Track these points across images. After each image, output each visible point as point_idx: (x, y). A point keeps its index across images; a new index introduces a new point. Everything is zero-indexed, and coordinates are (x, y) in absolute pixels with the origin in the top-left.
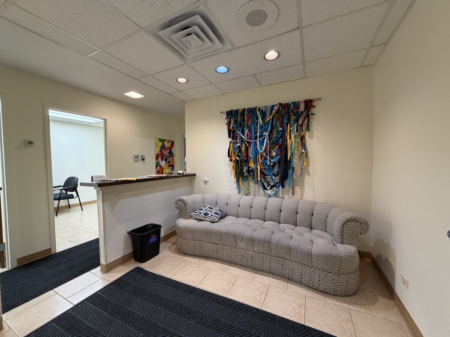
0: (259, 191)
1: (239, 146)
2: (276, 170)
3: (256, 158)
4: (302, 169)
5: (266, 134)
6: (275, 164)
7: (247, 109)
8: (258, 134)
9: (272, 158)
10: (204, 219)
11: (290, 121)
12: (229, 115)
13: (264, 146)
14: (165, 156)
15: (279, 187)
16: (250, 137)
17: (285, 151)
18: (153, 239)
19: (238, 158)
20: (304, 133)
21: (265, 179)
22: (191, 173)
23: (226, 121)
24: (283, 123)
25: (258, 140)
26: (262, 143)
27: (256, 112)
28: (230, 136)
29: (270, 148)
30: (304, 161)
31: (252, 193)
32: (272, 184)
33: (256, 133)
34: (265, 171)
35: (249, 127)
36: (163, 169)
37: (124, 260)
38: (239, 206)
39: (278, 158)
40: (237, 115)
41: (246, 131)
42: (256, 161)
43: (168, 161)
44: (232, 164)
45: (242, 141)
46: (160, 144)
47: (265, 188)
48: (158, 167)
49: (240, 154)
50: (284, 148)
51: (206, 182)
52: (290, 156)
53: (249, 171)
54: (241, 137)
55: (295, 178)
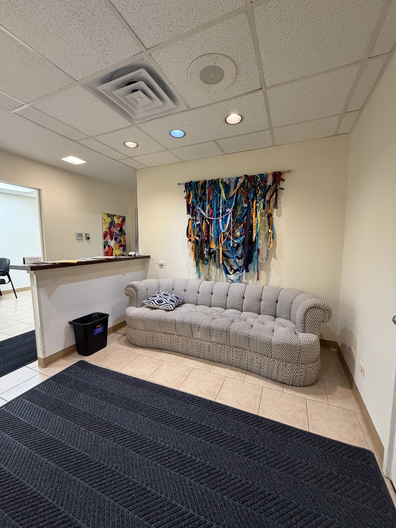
0: (221, 276)
1: (199, 224)
2: (240, 252)
3: (218, 238)
4: (268, 251)
5: (229, 210)
6: (238, 245)
7: (209, 181)
8: (221, 210)
9: (236, 238)
10: (158, 307)
11: (256, 196)
12: (188, 187)
13: (228, 224)
14: (115, 234)
15: (243, 271)
16: (212, 215)
17: (250, 230)
18: (99, 330)
19: (197, 238)
20: (272, 211)
21: (228, 262)
22: (144, 255)
23: (185, 195)
24: (248, 198)
25: (221, 217)
26: (225, 221)
27: (219, 185)
28: (188, 212)
29: (233, 227)
30: (270, 243)
31: (213, 278)
32: (235, 268)
33: (218, 209)
34: (228, 254)
35: (210, 202)
36: (113, 249)
37: (65, 354)
38: (198, 292)
39: (242, 238)
40: (197, 188)
41: (208, 207)
42: (218, 241)
43: (118, 240)
44: (191, 245)
45: (203, 218)
46: (109, 220)
47: (227, 273)
48: (107, 247)
49: (200, 233)
50: (248, 227)
51: (161, 265)
52: (256, 237)
53: (210, 253)
54: (202, 214)
55: (260, 261)
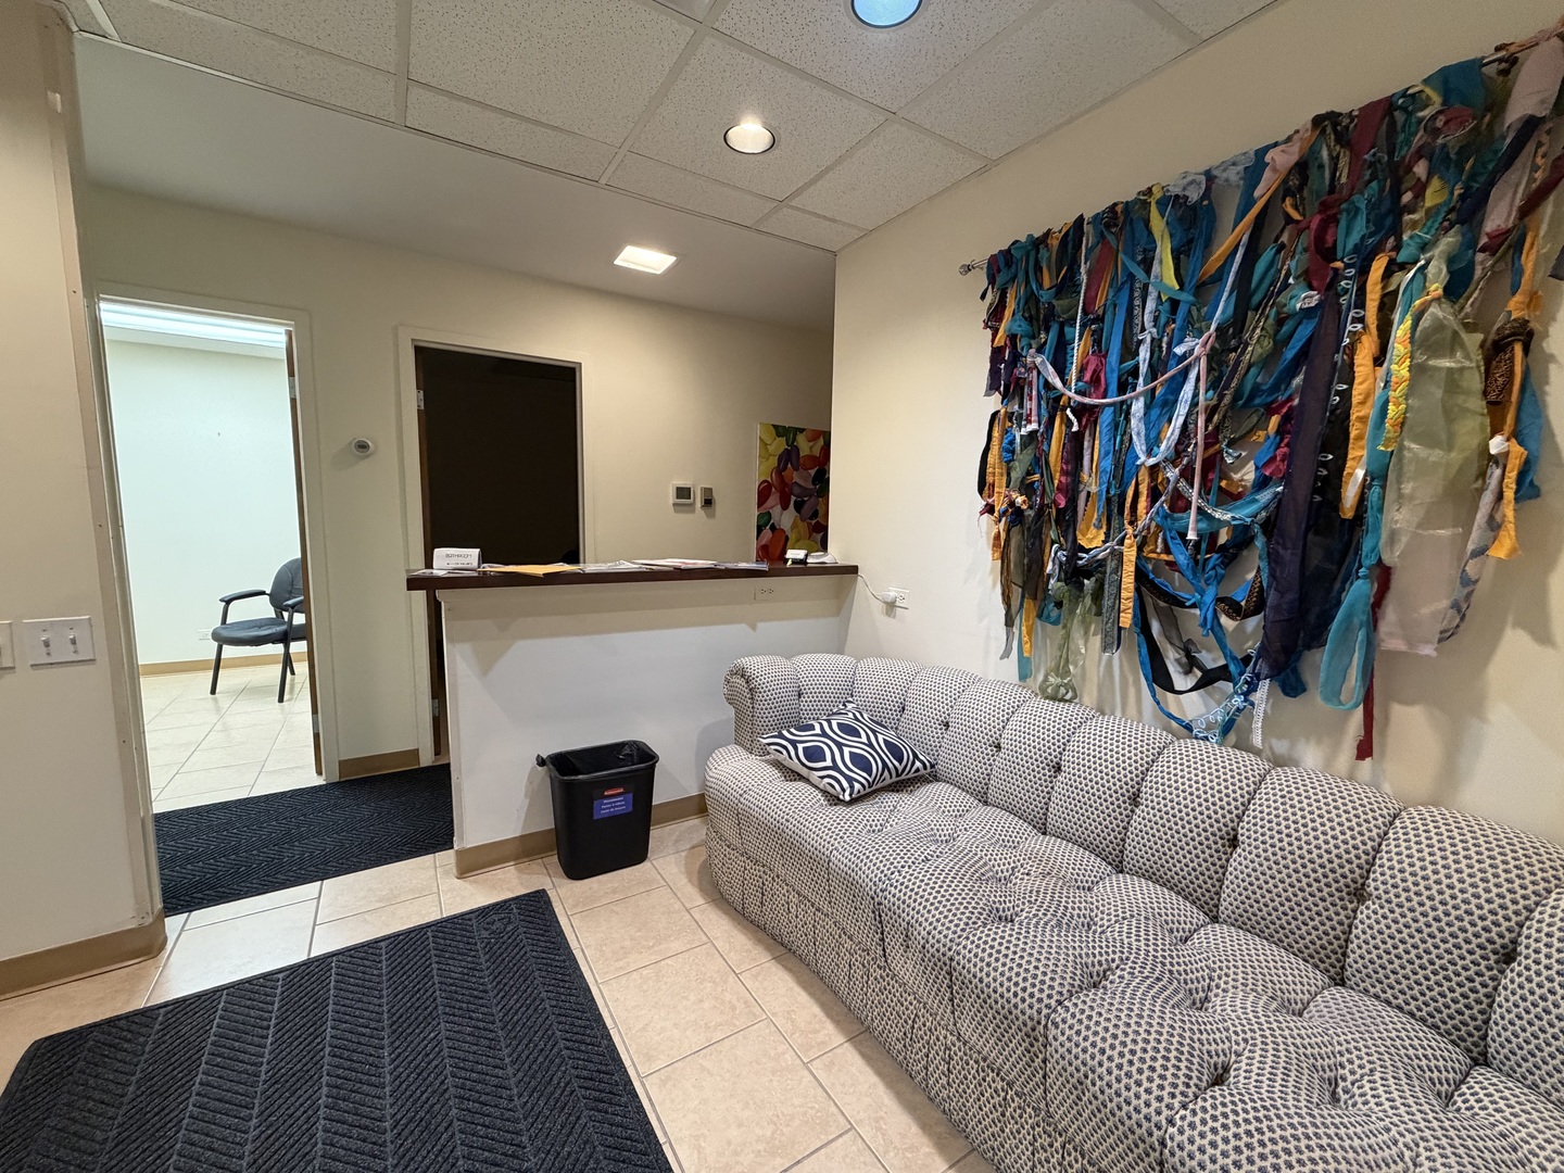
0: (1132, 691)
1: (1033, 434)
2: (1251, 576)
3: (1122, 496)
4: (1467, 582)
5: (1194, 346)
6: (1242, 537)
7: (1096, 218)
8: (1144, 353)
9: (1228, 497)
10: (804, 772)
11: (1397, 231)
12: (999, 271)
13: (1178, 421)
14: (796, 490)
15: (1252, 687)
16: (1095, 380)
17: (1324, 449)
18: (613, 804)
19: (1020, 500)
21: (1171, 625)
22: (841, 562)
23: (982, 310)
24: (1325, 252)
25: (1140, 388)
26: (1162, 406)
27: (1147, 222)
28: (993, 386)
29: (1211, 439)
30: (1494, 525)
31: (1089, 697)
32: (1211, 659)
33: (1130, 350)
34: (1177, 584)
35: (1094, 321)
36: (787, 538)
38: (998, 747)
39: (1265, 496)
40: (1038, 269)
41: (1078, 350)
42: (1121, 512)
43: (806, 509)
44: (987, 528)
45: (1055, 404)
47: (1160, 678)
48: (767, 533)
49: (1037, 477)
50: (1314, 428)
51: (891, 606)
52: (1365, 487)
53: (1074, 573)
54: (1048, 386)
55: (1391, 638)
